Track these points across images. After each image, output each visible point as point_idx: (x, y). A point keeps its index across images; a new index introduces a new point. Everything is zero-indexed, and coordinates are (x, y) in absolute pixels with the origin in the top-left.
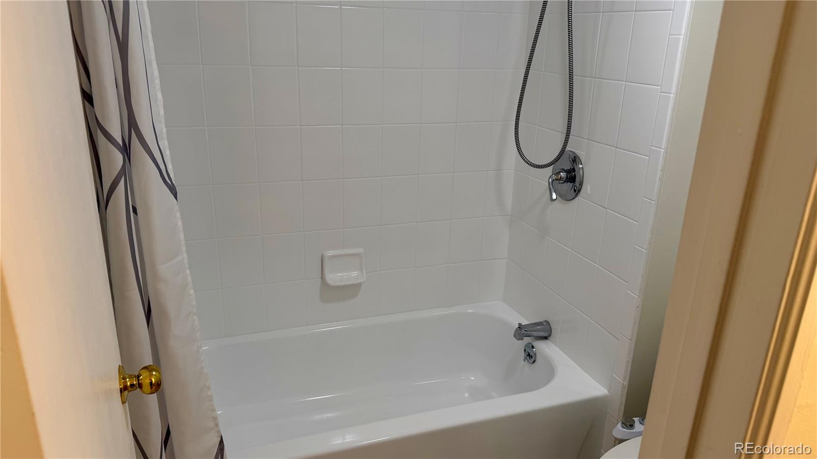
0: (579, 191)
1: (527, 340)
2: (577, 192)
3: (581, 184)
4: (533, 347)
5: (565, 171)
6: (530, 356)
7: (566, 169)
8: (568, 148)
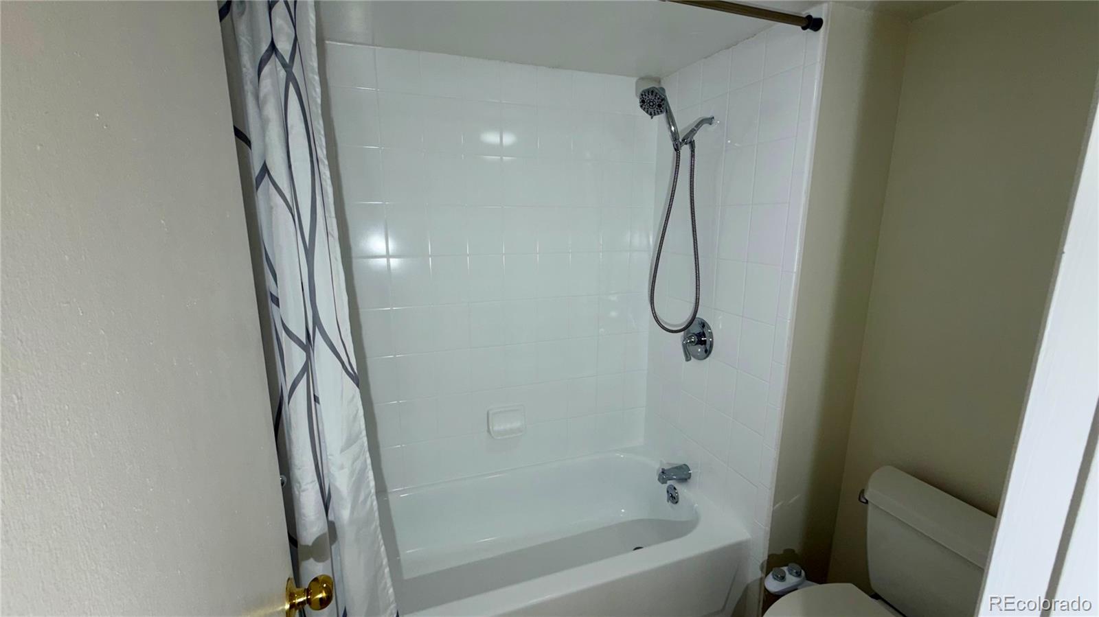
0: (710, 352)
1: (669, 482)
2: (708, 352)
3: (711, 346)
4: (675, 488)
5: (696, 335)
6: (673, 498)
7: (696, 333)
8: (697, 316)
